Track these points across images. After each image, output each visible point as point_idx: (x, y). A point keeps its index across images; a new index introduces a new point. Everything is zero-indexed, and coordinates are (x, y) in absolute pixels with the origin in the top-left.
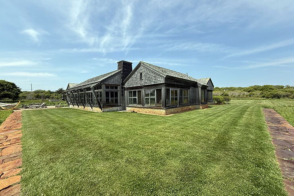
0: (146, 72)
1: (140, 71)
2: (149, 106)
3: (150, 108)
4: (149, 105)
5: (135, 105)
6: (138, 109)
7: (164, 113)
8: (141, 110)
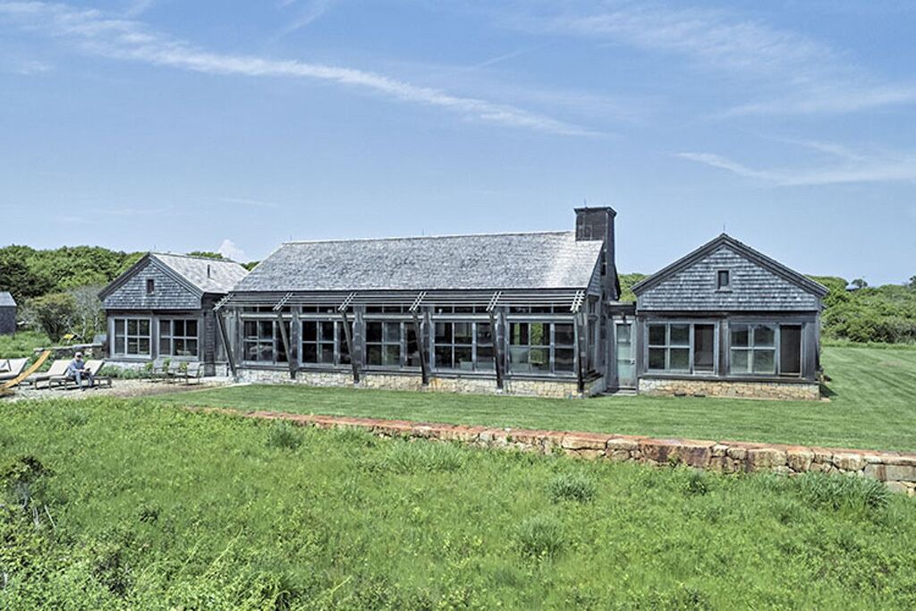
0: (749, 271)
1: (717, 263)
2: (749, 375)
3: (761, 382)
4: (750, 371)
5: (683, 372)
6: (704, 385)
7: (815, 395)
8: (716, 388)
